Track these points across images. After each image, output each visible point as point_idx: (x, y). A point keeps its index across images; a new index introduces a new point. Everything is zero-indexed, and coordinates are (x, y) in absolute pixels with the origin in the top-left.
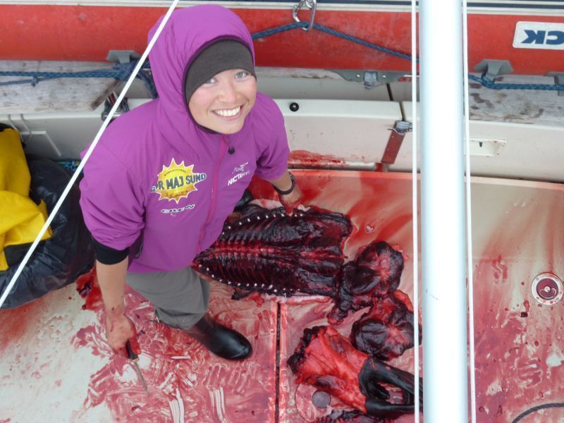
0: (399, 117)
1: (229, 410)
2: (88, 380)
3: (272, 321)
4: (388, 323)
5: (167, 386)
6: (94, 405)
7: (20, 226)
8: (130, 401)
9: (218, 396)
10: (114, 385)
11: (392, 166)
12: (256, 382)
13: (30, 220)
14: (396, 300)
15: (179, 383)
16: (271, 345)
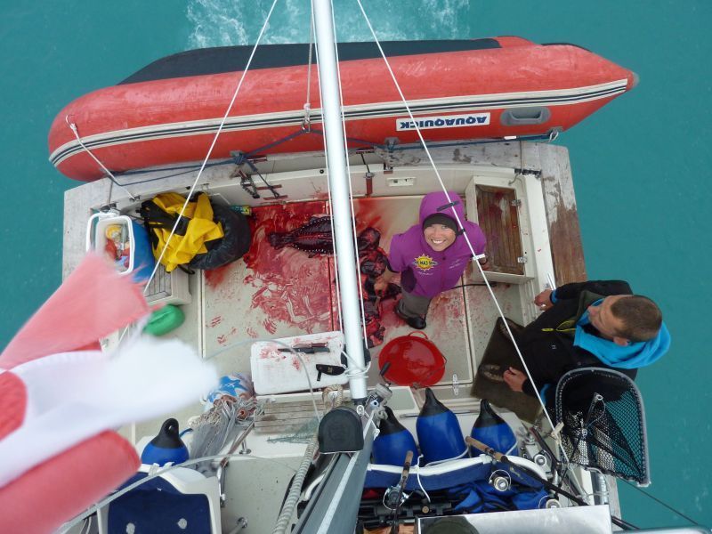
0: (367, 171)
1: (311, 304)
2: (251, 298)
3: (326, 266)
4: (375, 261)
5: (284, 296)
6: (255, 307)
7: (209, 232)
8: (269, 304)
9: (306, 299)
10: (262, 298)
11: (372, 195)
12: (321, 292)
13: (213, 230)
14: (378, 251)
15: (289, 295)
16: (327, 276)
